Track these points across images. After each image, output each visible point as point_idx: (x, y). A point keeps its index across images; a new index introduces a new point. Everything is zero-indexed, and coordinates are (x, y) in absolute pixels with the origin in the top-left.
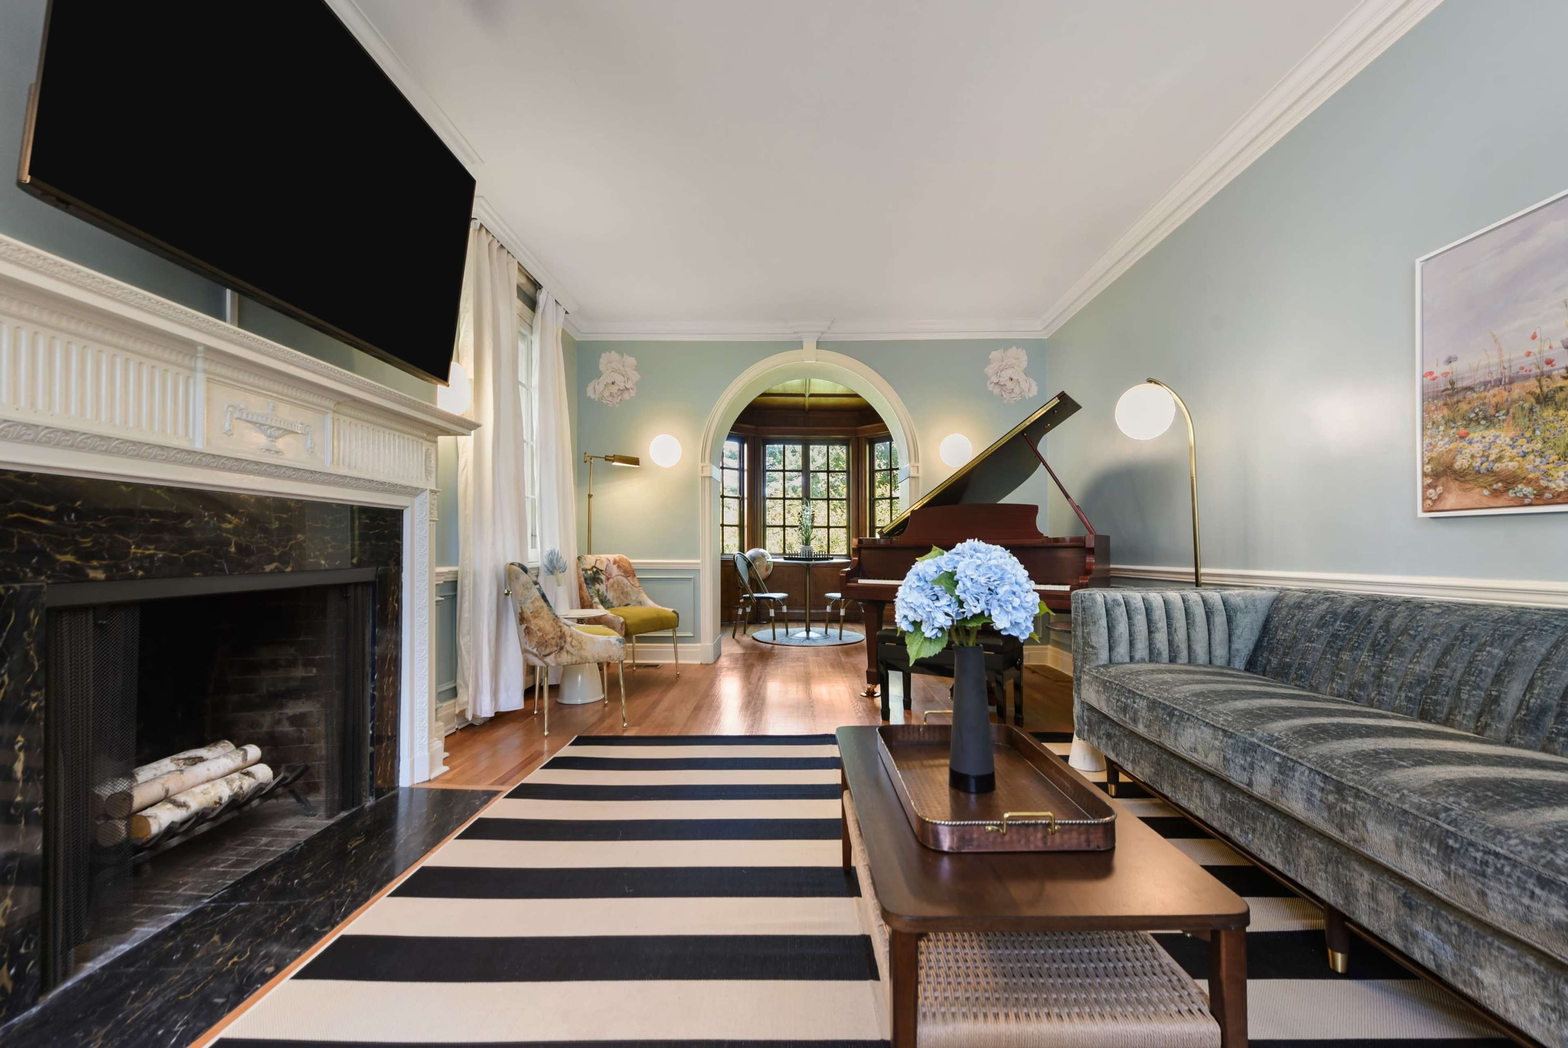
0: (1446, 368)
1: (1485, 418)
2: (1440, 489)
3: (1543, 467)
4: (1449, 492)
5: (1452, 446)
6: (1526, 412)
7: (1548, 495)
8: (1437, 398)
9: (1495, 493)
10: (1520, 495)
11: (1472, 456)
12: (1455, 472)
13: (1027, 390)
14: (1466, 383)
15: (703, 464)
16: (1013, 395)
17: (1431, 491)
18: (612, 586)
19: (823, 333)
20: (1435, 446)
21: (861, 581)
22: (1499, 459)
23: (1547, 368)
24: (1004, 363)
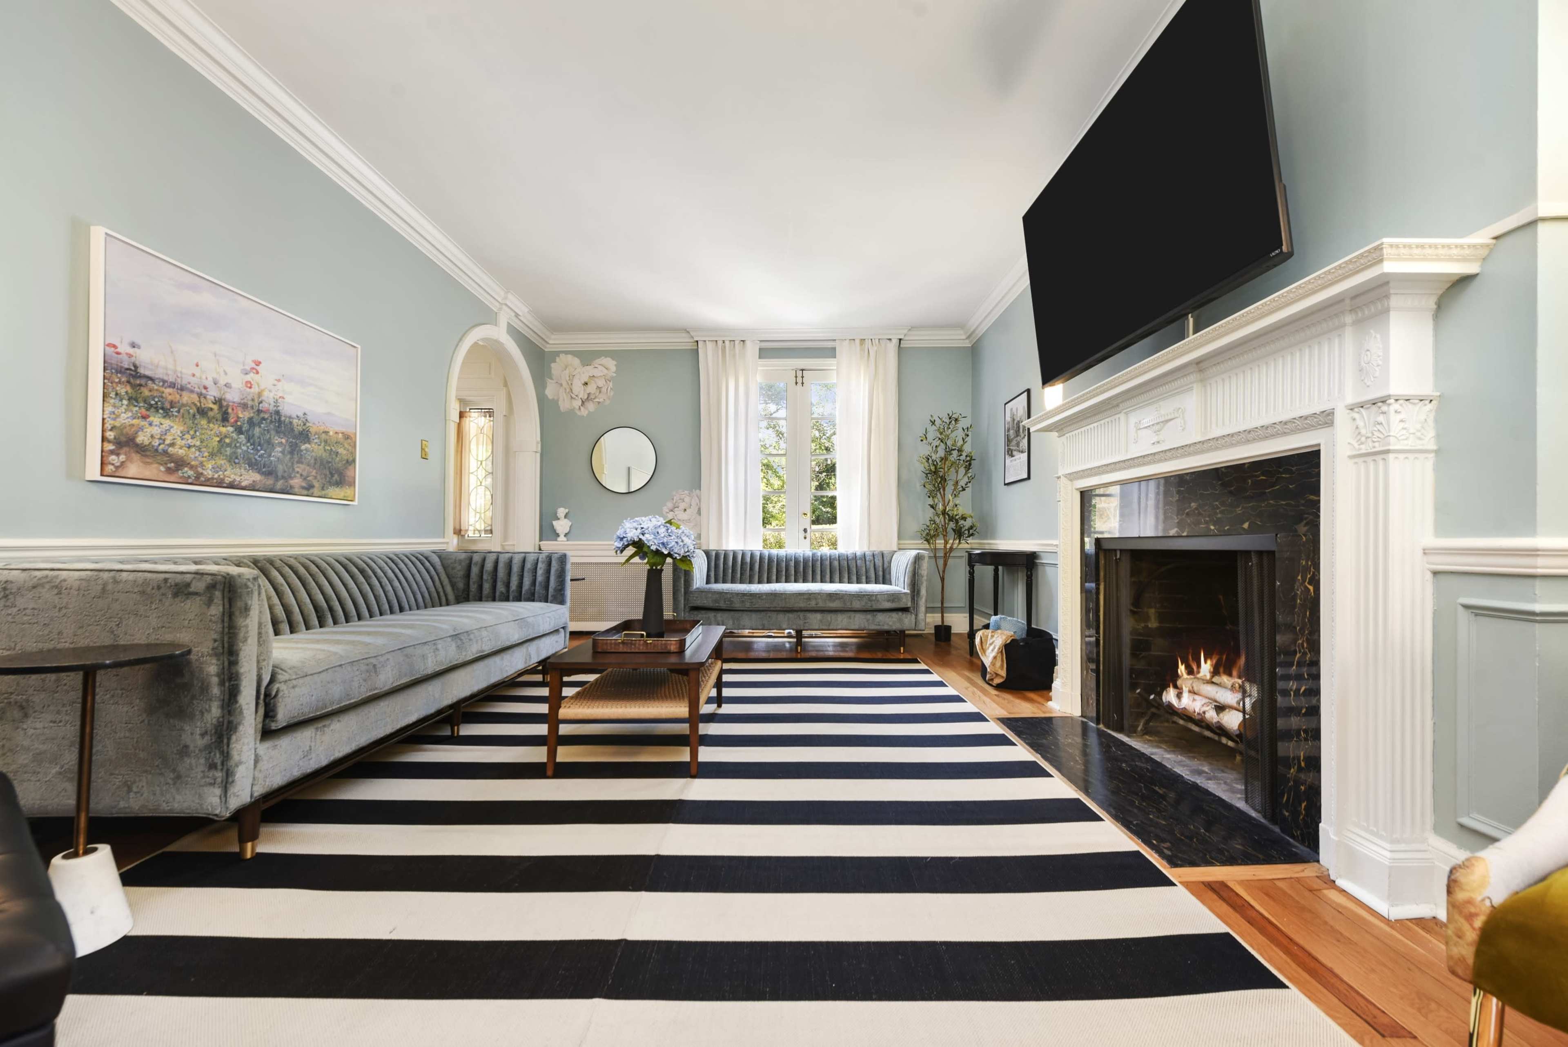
0: (131, 351)
1: (162, 408)
2: (122, 458)
3: (200, 459)
4: (131, 462)
5: (135, 422)
6: (191, 416)
7: (202, 479)
8: (120, 372)
9: (169, 471)
10: (185, 475)
11: (152, 436)
12: (137, 445)
14: (148, 373)
17: (113, 457)
20: (118, 416)
22: (172, 445)
23: (204, 391)
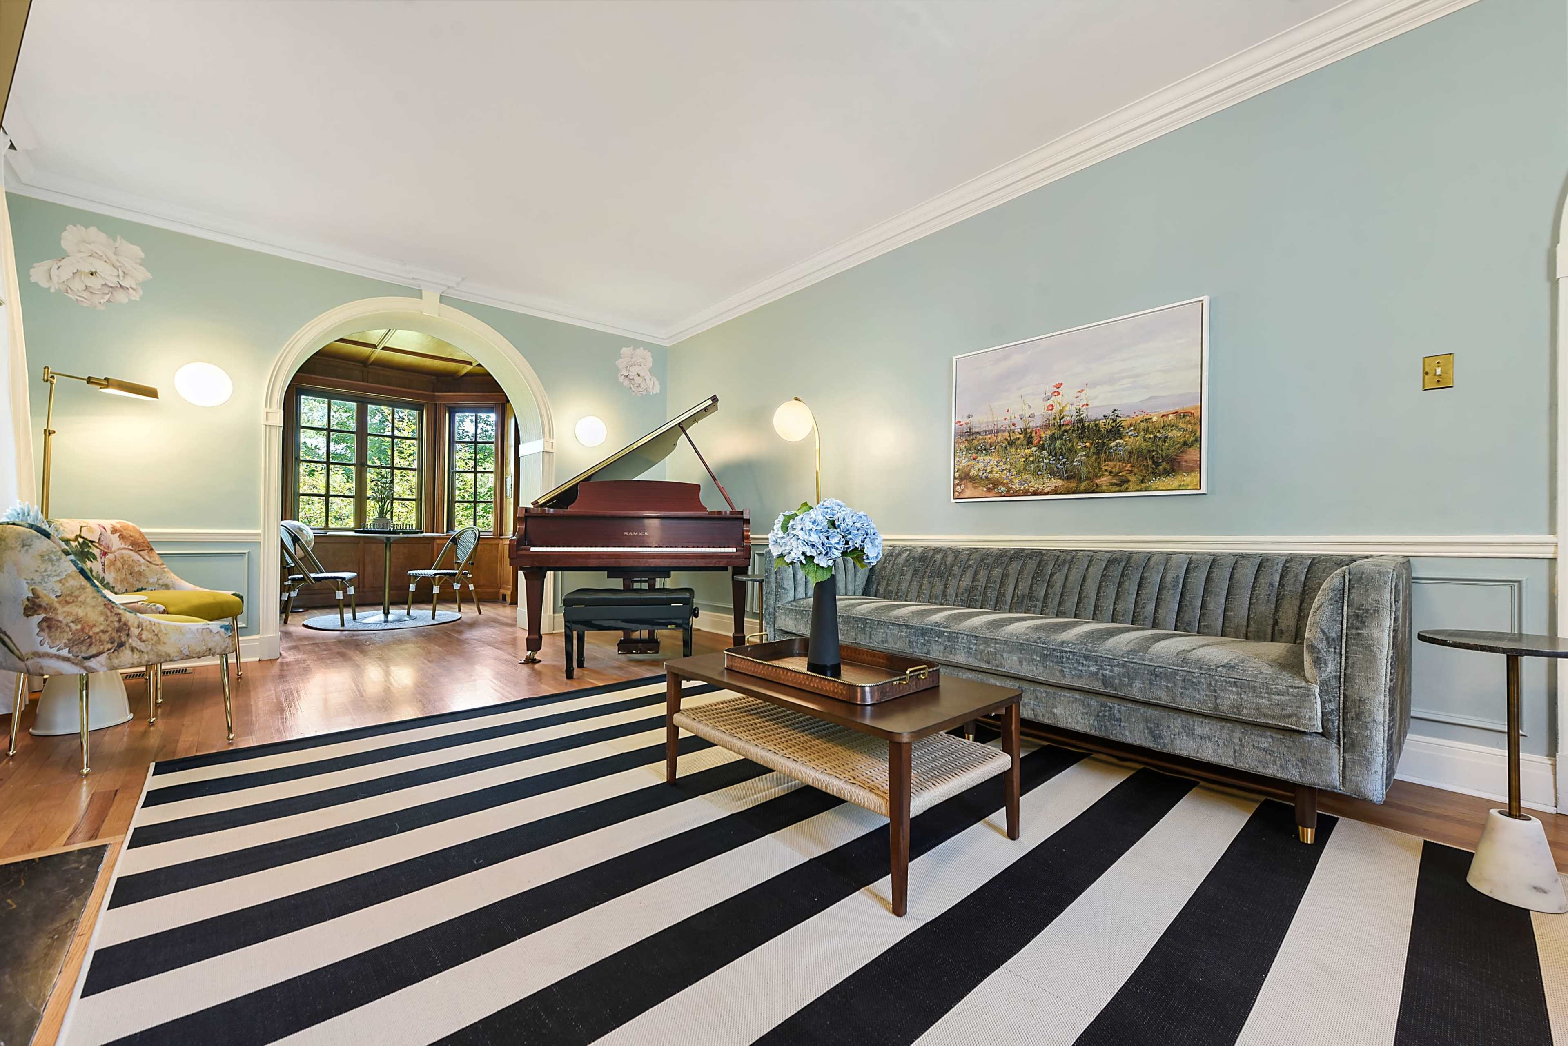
0: (968, 420)
1: (985, 450)
2: (963, 486)
3: (1010, 477)
4: (967, 488)
5: (969, 463)
6: (1004, 448)
7: (1012, 492)
8: (963, 436)
9: (989, 490)
10: (1000, 491)
11: (979, 469)
12: (970, 477)
13: (651, 387)
14: (977, 430)
15: (268, 410)
16: (640, 389)
17: (958, 487)
18: (113, 563)
19: (449, 287)
20: (961, 463)
21: (533, 549)
22: (991, 472)
23: (1013, 428)
24: (633, 360)
